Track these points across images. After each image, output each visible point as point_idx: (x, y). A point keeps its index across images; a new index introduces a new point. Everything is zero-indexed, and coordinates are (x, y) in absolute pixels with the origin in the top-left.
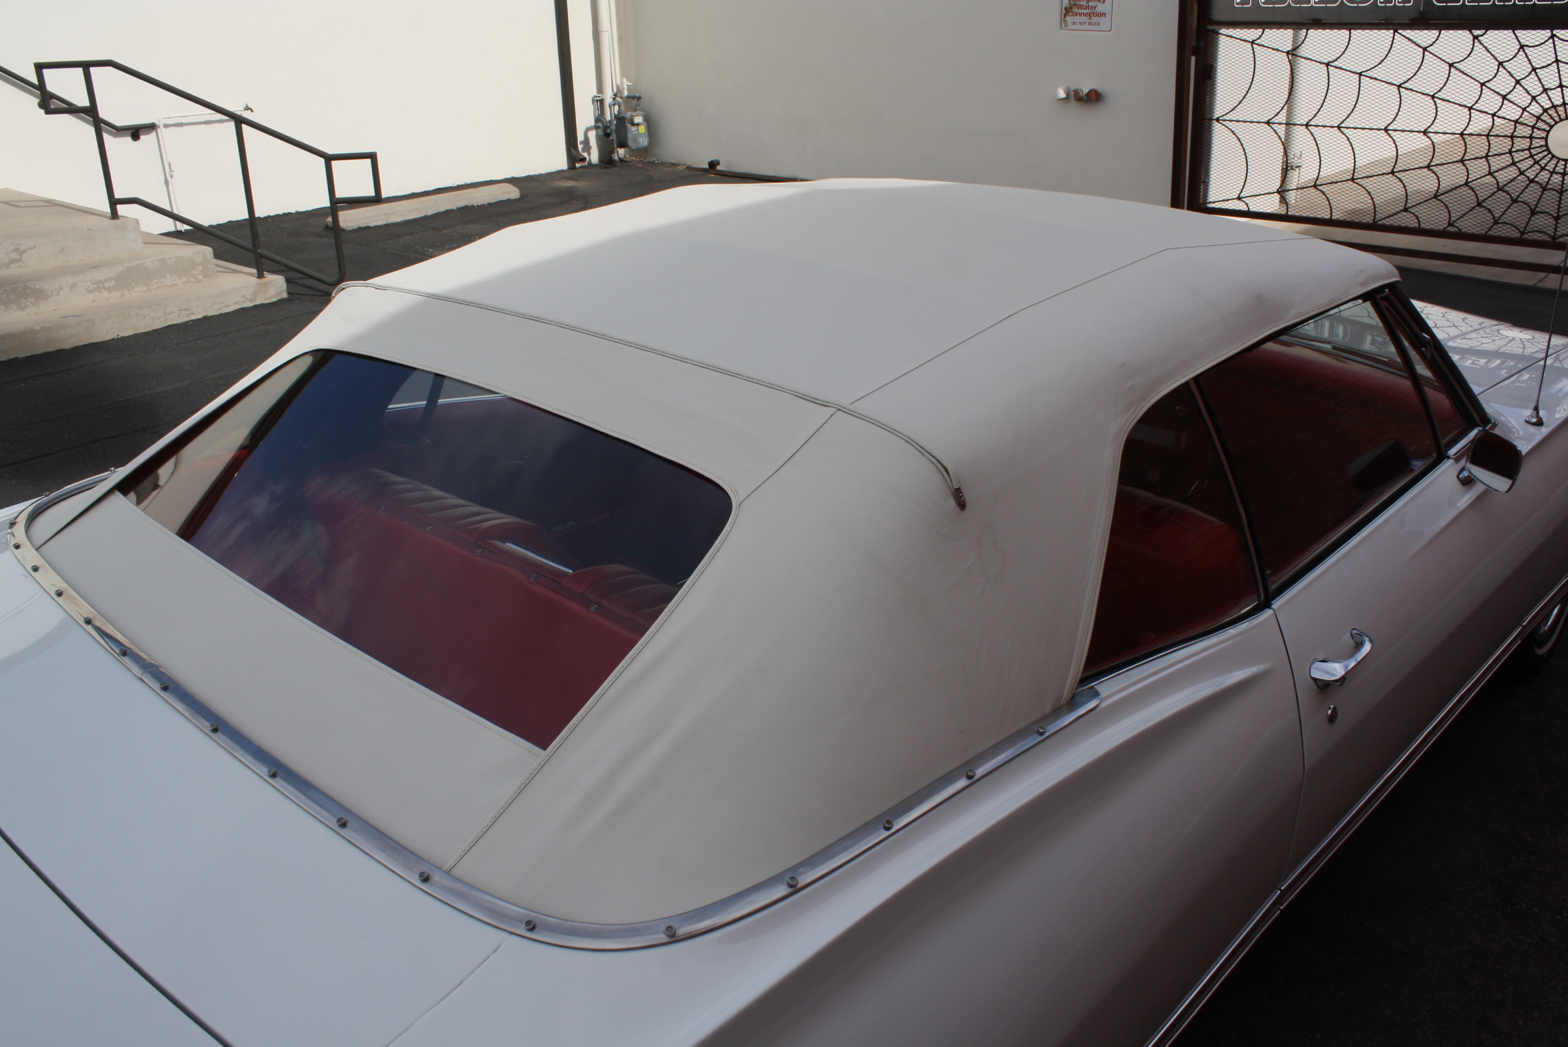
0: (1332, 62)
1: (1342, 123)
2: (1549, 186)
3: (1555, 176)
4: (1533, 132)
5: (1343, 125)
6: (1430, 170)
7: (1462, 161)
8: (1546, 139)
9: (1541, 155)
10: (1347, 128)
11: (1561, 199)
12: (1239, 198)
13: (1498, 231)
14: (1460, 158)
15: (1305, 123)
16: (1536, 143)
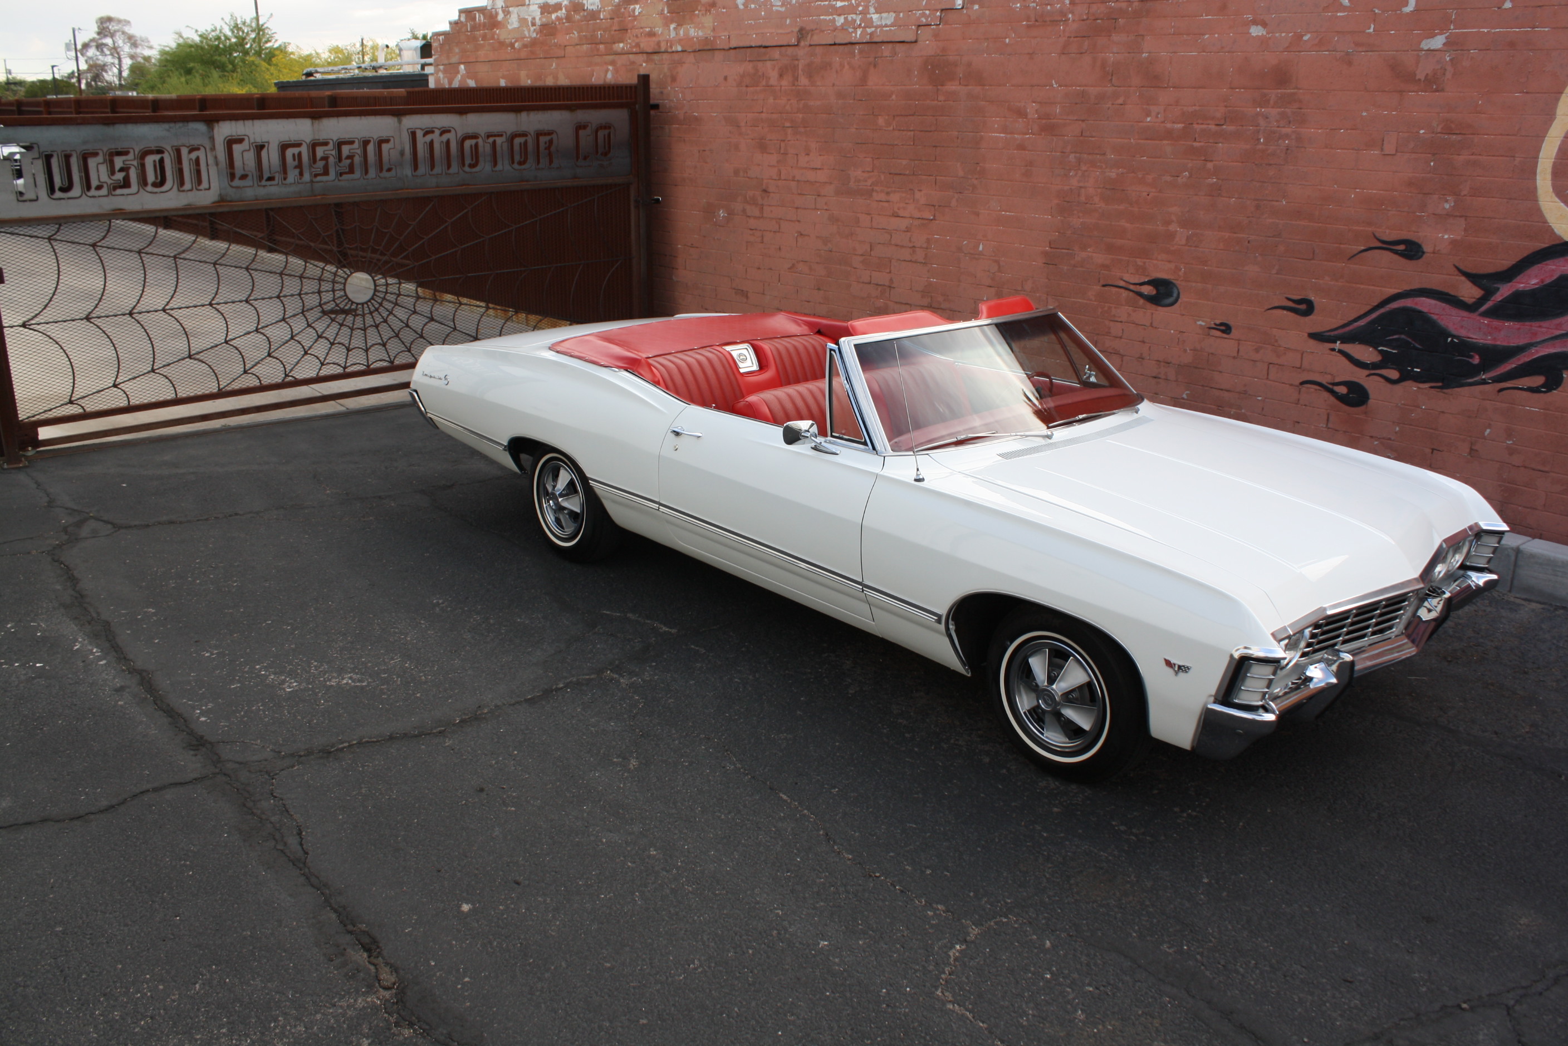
0: (143, 249)
1: (167, 305)
2: (355, 327)
3: (357, 318)
4: (334, 286)
5: (167, 307)
6: (258, 332)
7: (284, 319)
8: (344, 290)
9: (343, 303)
10: (172, 309)
11: (365, 335)
12: (71, 402)
13: (326, 371)
14: (281, 317)
15: (128, 312)
16: (338, 294)
